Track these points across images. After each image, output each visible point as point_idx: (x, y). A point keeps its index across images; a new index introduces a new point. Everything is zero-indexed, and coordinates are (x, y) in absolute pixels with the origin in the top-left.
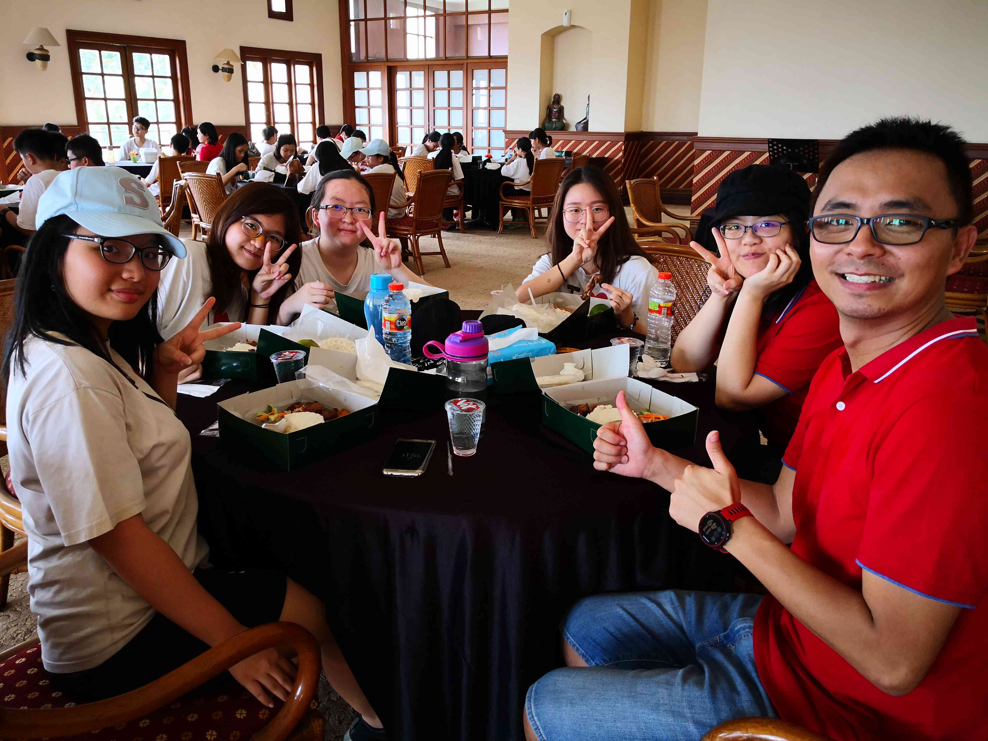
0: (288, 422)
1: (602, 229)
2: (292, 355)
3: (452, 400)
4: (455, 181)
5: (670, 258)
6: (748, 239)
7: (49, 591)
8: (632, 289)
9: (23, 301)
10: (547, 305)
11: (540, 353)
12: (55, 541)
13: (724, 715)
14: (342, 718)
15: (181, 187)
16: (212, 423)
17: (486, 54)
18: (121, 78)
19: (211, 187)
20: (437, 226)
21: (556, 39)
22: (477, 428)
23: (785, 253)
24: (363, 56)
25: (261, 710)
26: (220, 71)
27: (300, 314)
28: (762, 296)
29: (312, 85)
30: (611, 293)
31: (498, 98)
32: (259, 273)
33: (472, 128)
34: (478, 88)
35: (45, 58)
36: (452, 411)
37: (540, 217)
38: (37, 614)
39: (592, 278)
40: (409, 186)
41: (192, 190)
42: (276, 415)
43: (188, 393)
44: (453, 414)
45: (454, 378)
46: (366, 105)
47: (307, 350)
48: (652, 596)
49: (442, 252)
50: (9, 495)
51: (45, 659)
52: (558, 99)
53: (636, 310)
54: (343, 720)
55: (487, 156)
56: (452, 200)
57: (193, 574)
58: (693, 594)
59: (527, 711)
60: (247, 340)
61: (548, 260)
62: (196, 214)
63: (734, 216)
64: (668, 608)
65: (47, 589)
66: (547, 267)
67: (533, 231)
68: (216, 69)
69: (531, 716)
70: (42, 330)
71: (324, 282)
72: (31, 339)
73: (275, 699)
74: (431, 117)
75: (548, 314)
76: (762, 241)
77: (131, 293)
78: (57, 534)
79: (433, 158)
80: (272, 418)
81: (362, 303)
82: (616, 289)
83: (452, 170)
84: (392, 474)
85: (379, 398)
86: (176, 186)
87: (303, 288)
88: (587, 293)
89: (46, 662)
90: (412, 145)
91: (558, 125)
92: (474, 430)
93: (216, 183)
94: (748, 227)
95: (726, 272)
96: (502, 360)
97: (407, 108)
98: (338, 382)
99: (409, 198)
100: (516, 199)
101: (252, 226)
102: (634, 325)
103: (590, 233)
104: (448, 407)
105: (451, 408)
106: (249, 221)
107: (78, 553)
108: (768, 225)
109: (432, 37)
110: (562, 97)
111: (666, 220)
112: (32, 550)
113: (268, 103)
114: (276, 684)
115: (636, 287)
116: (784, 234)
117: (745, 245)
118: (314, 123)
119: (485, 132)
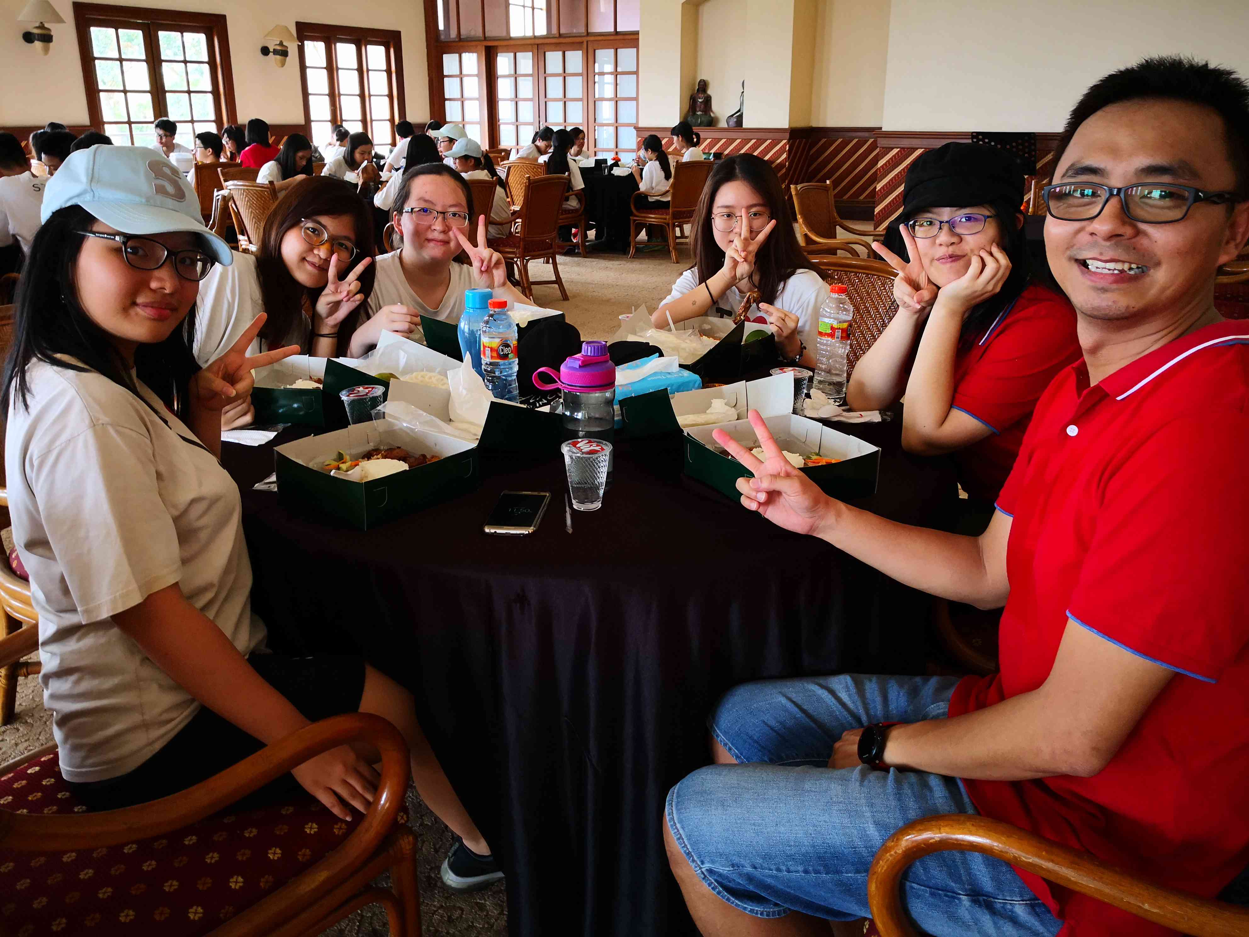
0: (364, 472)
1: (761, 237)
2: (367, 390)
3: (570, 441)
4: (572, 191)
5: (846, 275)
6: (944, 237)
7: (66, 681)
8: (797, 311)
9: (25, 315)
10: (691, 331)
11: (683, 387)
12: (71, 619)
13: (912, 815)
14: (437, 846)
15: (224, 197)
16: (268, 475)
17: (611, 29)
18: (145, 64)
19: (262, 199)
20: (550, 246)
21: (701, 8)
22: (602, 478)
23: (991, 254)
24: (453, 34)
25: (337, 824)
26: (271, 54)
27: (376, 345)
28: (961, 310)
29: (389, 71)
30: (771, 314)
31: (627, 85)
32: (323, 293)
33: (595, 124)
34: (602, 74)
35: (47, 38)
36: (571, 454)
37: (683, 236)
38: (53, 710)
39: (747, 296)
40: (515, 198)
41: (237, 203)
42: (348, 464)
43: (237, 441)
44: (571, 457)
45: (572, 413)
46: (459, 96)
47: (386, 385)
48: (822, 681)
49: (558, 281)
50: (13, 575)
51: (64, 766)
52: (703, 86)
53: (803, 338)
54: (440, 847)
55: (614, 159)
56: (570, 215)
57: (248, 660)
58: (874, 679)
59: (667, 817)
60: (311, 377)
61: (691, 276)
62: (243, 235)
63: (926, 208)
64: (844, 696)
65: (65, 678)
66: (690, 286)
67: (673, 254)
68: (265, 51)
69: (672, 823)
70: (50, 353)
71: (407, 306)
72: (34, 364)
73: (353, 811)
74: (542, 110)
75: (691, 341)
76: (961, 240)
77: (161, 308)
78: (74, 610)
79: (545, 161)
80: (344, 466)
81: (455, 328)
82: (778, 310)
83: (569, 175)
84: (495, 532)
85: (478, 442)
86: (217, 198)
87: (380, 312)
88: (740, 315)
89: (64, 769)
90: (518, 147)
91: (705, 119)
92: (599, 478)
93: (268, 194)
94: (943, 222)
95: (917, 280)
96: (633, 395)
97: (511, 100)
98: (426, 423)
99: (515, 212)
100: (652, 214)
101: (314, 230)
102: (801, 355)
103: (746, 242)
104: (565, 449)
105: (569, 451)
106: (310, 225)
107: (101, 633)
108: (969, 219)
109: (541, 9)
110: (708, 84)
111: (842, 235)
112: (45, 631)
113: (334, 95)
114: (355, 793)
115: (803, 309)
116: (990, 230)
117: (941, 245)
118: (392, 120)
119: (612, 130)
